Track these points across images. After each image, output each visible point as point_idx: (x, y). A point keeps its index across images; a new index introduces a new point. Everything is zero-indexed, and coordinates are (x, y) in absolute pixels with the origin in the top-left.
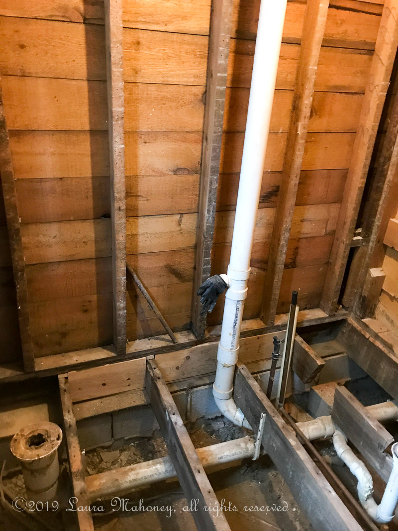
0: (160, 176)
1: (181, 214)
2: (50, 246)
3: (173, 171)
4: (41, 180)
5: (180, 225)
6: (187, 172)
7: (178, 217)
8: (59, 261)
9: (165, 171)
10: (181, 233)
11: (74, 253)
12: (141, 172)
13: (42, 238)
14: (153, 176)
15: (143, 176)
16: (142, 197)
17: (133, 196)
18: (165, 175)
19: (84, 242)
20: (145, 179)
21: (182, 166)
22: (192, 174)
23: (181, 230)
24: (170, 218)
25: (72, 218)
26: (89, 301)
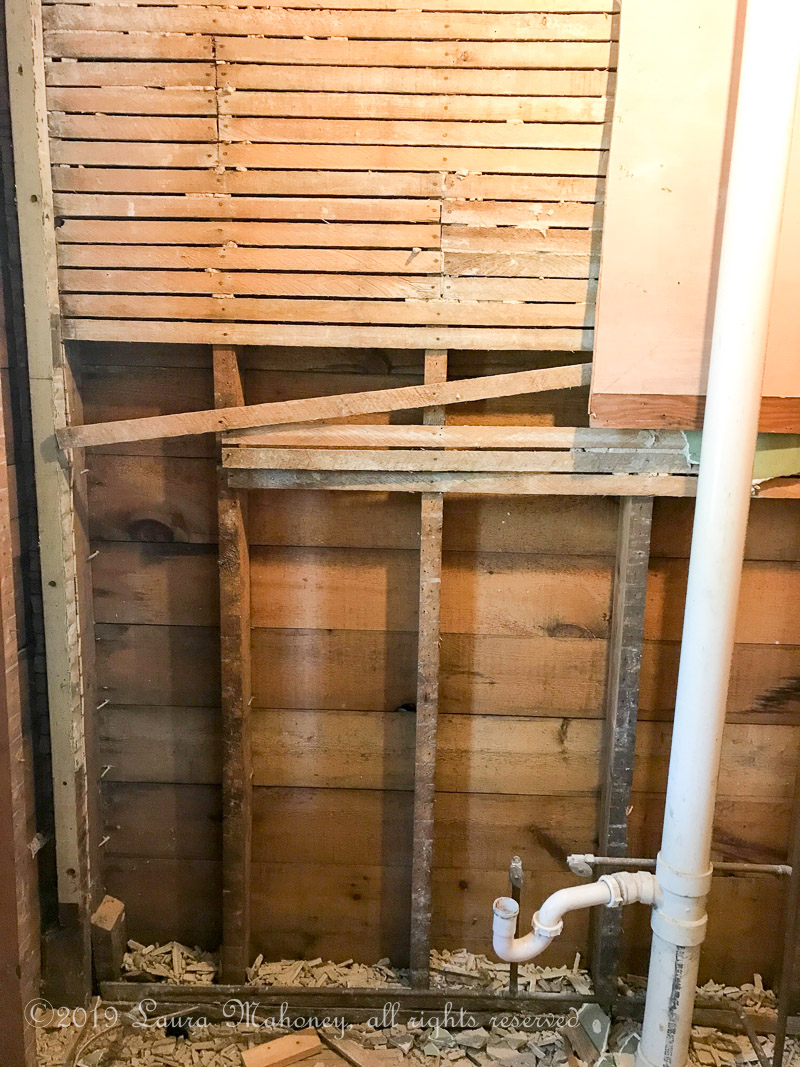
0: (520, 637)
1: (565, 718)
2: (300, 755)
3: (548, 630)
4: (297, 632)
5: (562, 742)
6: (579, 633)
7: (557, 724)
8: (312, 785)
9: (529, 627)
10: (565, 759)
11: (341, 775)
12: (481, 629)
13: (287, 739)
14: (506, 636)
15: (485, 636)
16: (481, 675)
17: (463, 672)
18: (528, 635)
19: (363, 755)
20: (488, 640)
21: (568, 621)
22: (591, 638)
23: (563, 752)
24: (540, 724)
25: (344, 706)
26: (365, 878)
